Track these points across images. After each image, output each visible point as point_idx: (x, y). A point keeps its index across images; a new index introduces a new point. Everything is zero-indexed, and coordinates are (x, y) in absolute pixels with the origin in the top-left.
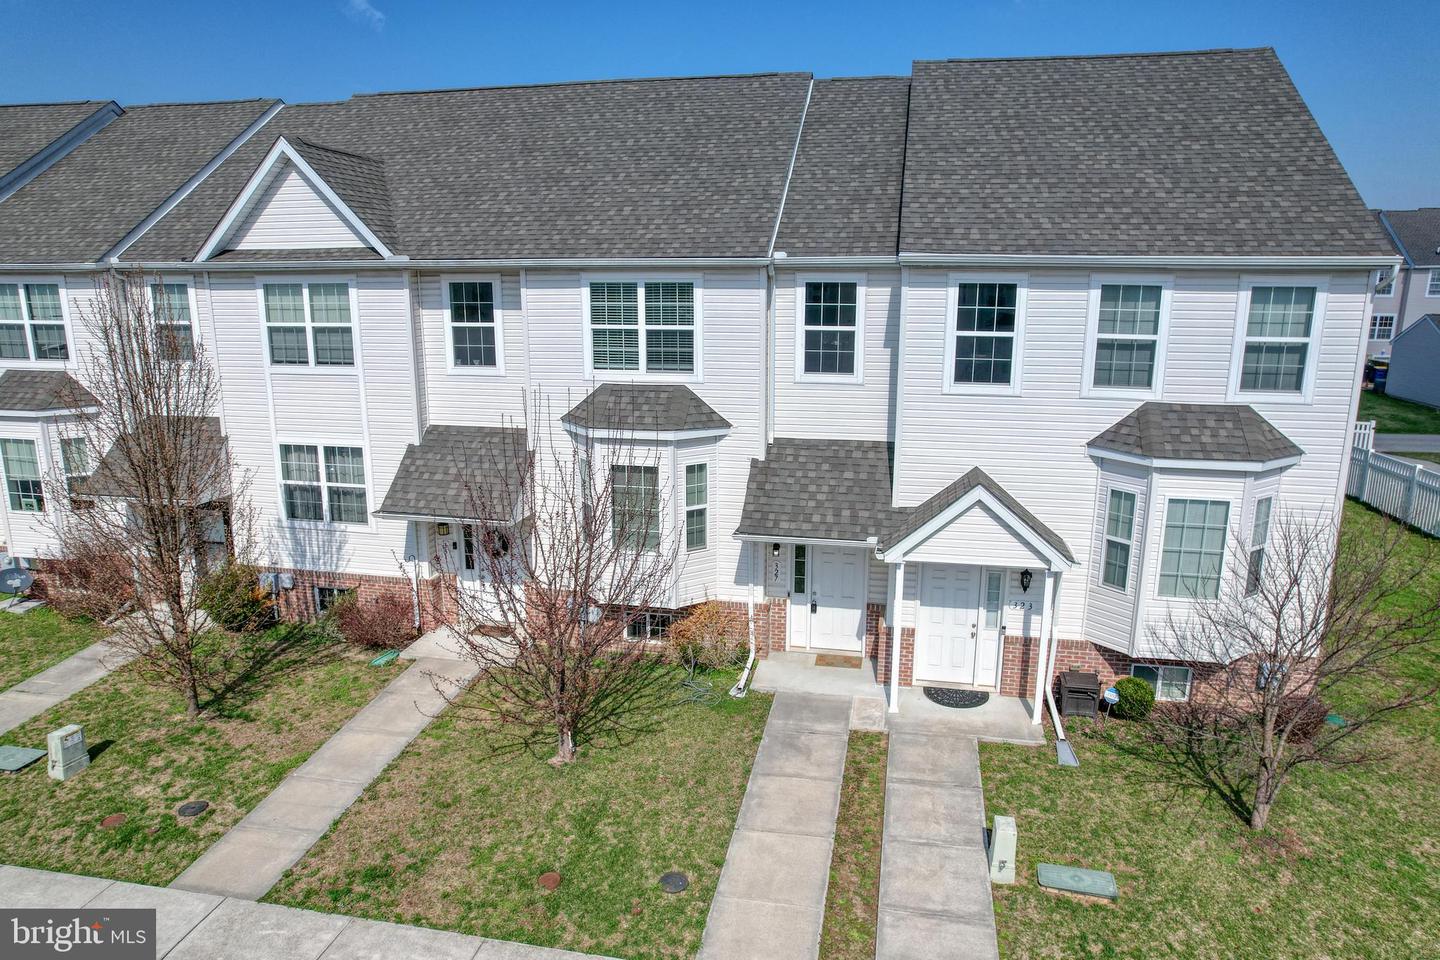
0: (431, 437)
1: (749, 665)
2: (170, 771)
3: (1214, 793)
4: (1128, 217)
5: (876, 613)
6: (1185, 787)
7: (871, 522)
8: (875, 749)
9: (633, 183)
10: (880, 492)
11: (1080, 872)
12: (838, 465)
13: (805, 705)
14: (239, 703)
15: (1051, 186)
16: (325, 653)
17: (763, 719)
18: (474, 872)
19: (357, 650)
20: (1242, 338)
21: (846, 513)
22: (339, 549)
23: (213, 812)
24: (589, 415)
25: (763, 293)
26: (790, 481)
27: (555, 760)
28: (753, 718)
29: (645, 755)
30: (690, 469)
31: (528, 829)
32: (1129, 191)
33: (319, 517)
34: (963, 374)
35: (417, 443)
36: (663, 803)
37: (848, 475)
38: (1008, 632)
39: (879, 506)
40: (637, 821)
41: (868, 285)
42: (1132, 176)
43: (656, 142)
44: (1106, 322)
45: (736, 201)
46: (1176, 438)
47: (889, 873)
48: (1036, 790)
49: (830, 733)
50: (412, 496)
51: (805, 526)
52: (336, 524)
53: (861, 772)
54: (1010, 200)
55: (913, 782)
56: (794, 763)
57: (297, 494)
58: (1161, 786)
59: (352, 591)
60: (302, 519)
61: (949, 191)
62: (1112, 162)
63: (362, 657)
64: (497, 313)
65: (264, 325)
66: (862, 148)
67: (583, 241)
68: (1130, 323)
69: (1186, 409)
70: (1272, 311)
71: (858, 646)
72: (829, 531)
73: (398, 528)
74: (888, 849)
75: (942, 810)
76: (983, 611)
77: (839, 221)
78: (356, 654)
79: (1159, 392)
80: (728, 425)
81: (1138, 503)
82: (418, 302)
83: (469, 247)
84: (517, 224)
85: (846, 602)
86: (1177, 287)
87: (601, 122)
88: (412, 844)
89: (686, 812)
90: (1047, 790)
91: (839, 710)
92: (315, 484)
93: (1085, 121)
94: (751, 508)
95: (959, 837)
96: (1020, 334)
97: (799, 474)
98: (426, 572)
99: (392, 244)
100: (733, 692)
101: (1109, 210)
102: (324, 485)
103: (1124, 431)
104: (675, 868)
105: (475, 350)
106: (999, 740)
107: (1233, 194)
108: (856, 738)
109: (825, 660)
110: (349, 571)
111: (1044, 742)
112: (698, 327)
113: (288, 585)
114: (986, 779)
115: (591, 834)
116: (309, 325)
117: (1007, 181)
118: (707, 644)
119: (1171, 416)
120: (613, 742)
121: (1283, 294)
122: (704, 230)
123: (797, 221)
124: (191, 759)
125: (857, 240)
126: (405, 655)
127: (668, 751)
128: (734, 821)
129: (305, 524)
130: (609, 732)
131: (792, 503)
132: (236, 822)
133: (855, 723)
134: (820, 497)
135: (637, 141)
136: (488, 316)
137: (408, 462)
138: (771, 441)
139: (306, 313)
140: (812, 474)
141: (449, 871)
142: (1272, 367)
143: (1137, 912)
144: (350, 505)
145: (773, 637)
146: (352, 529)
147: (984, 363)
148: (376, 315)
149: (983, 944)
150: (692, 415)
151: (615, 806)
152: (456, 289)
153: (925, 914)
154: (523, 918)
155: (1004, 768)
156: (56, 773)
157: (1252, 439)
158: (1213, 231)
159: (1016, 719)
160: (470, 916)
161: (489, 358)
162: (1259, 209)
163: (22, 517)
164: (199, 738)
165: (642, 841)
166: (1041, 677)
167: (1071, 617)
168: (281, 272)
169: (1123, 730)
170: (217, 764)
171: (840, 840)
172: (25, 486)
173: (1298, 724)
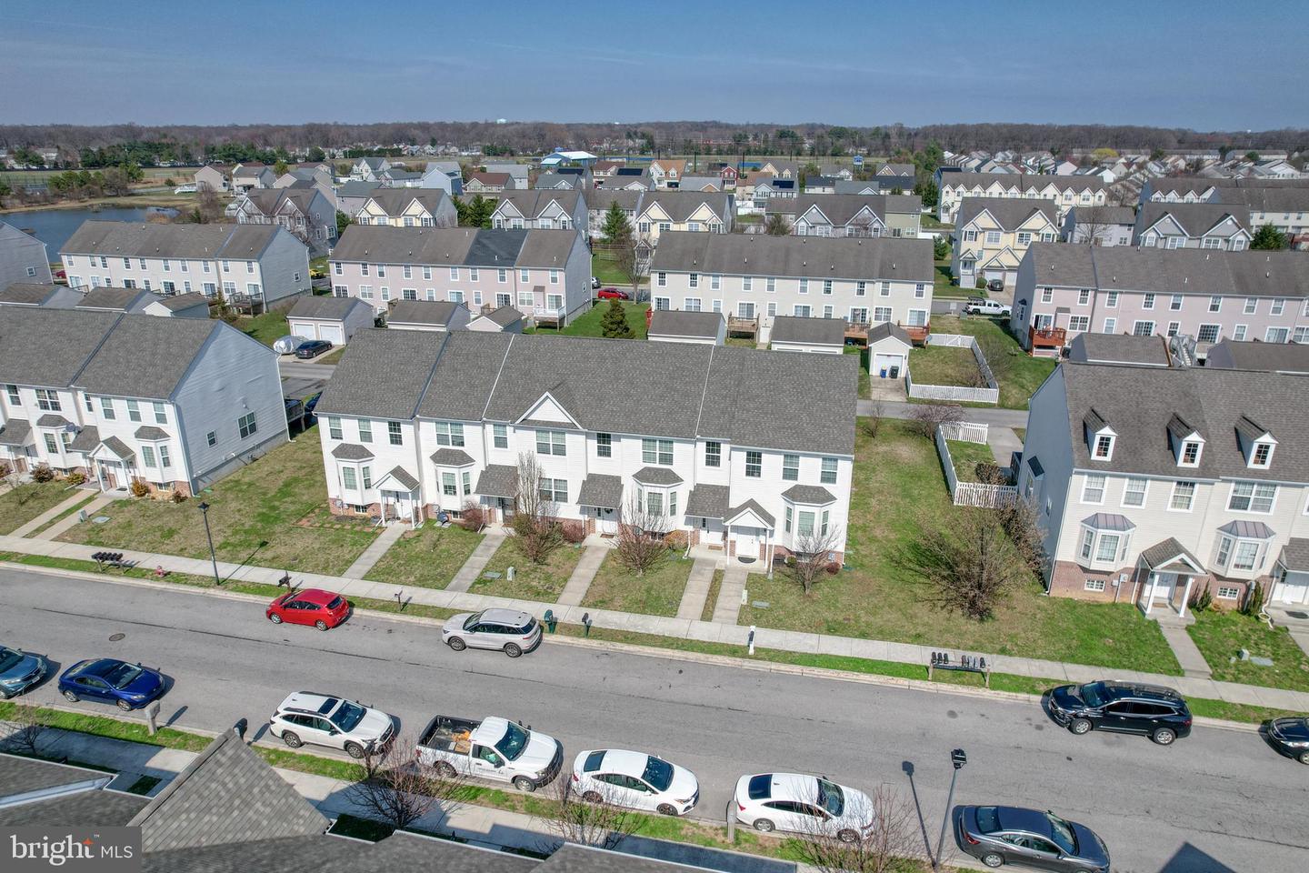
0: (590, 478)
1: (688, 549)
2: (537, 579)
3: (801, 587)
4: (793, 434)
5: (726, 534)
6: (795, 585)
7: (723, 512)
8: (721, 574)
10: (726, 503)
11: (761, 603)
12: (713, 494)
13: (705, 562)
14: (543, 560)
15: (776, 419)
16: (558, 544)
17: (691, 566)
18: (625, 601)
20: (820, 470)
21: (716, 509)
22: (557, 510)
23: (555, 588)
24: (643, 476)
25: (694, 445)
26: (701, 498)
27: (638, 576)
28: (689, 565)
29: (660, 575)
30: (671, 494)
31: (635, 592)
32: (797, 423)
33: (551, 500)
34: (748, 474)
35: (586, 480)
36: (666, 587)
37: (717, 496)
38: (761, 543)
39: (725, 507)
40: (660, 591)
41: (724, 445)
42: (799, 416)
44: (785, 464)
45: (686, 413)
46: (801, 495)
47: (719, 602)
48: (759, 585)
49: (710, 570)
50: (585, 499)
51: (705, 513)
52: (557, 502)
53: (716, 580)
54: (763, 424)
55: (729, 582)
56: (700, 578)
57: (543, 492)
58: (790, 585)
59: (561, 523)
60: (545, 500)
61: (747, 419)
62: (796, 409)
63: (569, 545)
64: (612, 443)
65: (536, 442)
66: (726, 388)
67: (640, 427)
68: (792, 464)
69: (806, 487)
70: (828, 463)
71: (721, 543)
72: (711, 515)
73: (579, 506)
74: (720, 597)
75: (734, 589)
76: (754, 537)
77: (716, 422)
78: (567, 544)
80: (683, 481)
81: (793, 512)
82: (587, 438)
83: (605, 426)
84: (619, 417)
85: (717, 531)
86: (803, 457)
88: (608, 595)
89: (672, 589)
90: (761, 585)
91: (713, 563)
92: (550, 490)
93: (794, 389)
94: (689, 506)
95: (736, 595)
96: (763, 466)
97: (704, 495)
98: (586, 518)
99: (580, 422)
100: (683, 558)
101: (789, 431)
102: (553, 490)
103: (790, 492)
104: (670, 600)
105: (604, 452)
106: (754, 573)
107: (824, 427)
108: (716, 571)
109: (712, 547)
110: (561, 516)
111: (766, 573)
112: (675, 453)
114: (747, 582)
115: (650, 593)
116: (551, 443)
117: (764, 416)
118: (676, 543)
119: (804, 489)
120: (651, 572)
121: (830, 460)
122: (676, 424)
123: (704, 423)
124: (540, 576)
125: (721, 432)
126: (583, 545)
127: (666, 574)
128: (684, 590)
129: (545, 502)
130: (650, 569)
131: (701, 505)
132: (562, 591)
133: (717, 567)
134: (709, 504)
136: (609, 443)
137: (584, 486)
138: (695, 485)
139: (551, 439)
140: (707, 496)
141: (619, 601)
142: (829, 477)
143: (771, 610)
144: (562, 497)
145: (696, 540)
146: (562, 504)
147: (753, 471)
148: (574, 442)
149: (736, 615)
150: (672, 478)
151: (655, 587)
152: (599, 435)
153: (725, 609)
154: (638, 610)
155: (753, 582)
156: (510, 579)
157: (821, 497)
158: (814, 442)
159: (762, 566)
160: (627, 609)
161: (609, 455)
162: (828, 433)
163: (449, 497)
164: (538, 570)
165: (662, 595)
166: (770, 555)
167: (778, 539)
168: (543, 427)
169: (788, 571)
170: (548, 577)
171: (708, 595)
172: (450, 487)
173: (833, 569)
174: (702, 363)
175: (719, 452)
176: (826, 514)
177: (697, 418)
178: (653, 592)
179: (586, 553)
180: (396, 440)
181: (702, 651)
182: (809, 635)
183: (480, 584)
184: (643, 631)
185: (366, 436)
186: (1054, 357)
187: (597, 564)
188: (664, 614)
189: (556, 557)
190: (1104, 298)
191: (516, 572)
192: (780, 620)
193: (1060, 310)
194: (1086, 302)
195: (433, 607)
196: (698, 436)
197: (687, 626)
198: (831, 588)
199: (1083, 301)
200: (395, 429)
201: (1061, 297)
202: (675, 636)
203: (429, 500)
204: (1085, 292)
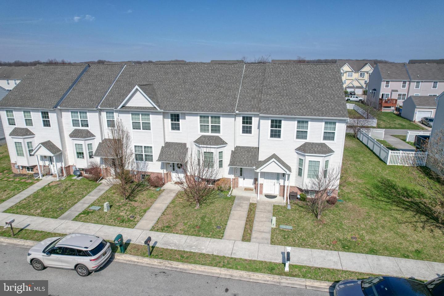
0: (166, 144)
1: (231, 190)
2: (125, 210)
3: (314, 214)
4: (303, 107)
5: (256, 180)
6: (309, 213)
7: (254, 164)
8: (254, 206)
9: (207, 93)
10: (256, 158)
11: (287, 226)
12: (248, 152)
13: (242, 198)
14: (133, 198)
15: (290, 99)
16: (146, 188)
17: (234, 201)
18: (185, 226)
19: (152, 187)
20: (323, 131)
21: (250, 162)
22: (147, 167)
23: (136, 217)
24: (200, 141)
25: (234, 119)
26: (239, 155)
27: (196, 208)
28: (232, 200)
29: (212, 207)
30: (220, 152)
31: (193, 220)
32: (305, 100)
33: (142, 160)
34: (272, 136)
35: (164, 146)
36: (216, 215)
37: (250, 154)
38: (281, 184)
39: (256, 160)
40: (211, 218)
41: (254, 117)
42: (306, 96)
43: (212, 82)
44: (298, 127)
45: (229, 99)
46: (310, 149)
47: (255, 226)
48: (282, 213)
49: (246, 203)
50: (164, 157)
51: (242, 164)
52: (146, 162)
53: (251, 210)
54: (282, 102)
55: (260, 212)
56: (239, 209)
57: (137, 155)
58: (305, 213)
59: (149, 175)
60: (139, 160)
61: (270, 99)
62: (303, 93)
63: (154, 189)
64: (180, 120)
65: (131, 121)
66: (255, 85)
67: (198, 107)
68: (303, 127)
69: (313, 143)
70: (329, 126)
71: (252, 186)
72: (246, 165)
73: (160, 163)
74: (255, 222)
75: (265, 216)
76: (276, 180)
77: (249, 103)
78: (152, 188)
79: (309, 140)
80: (227, 144)
81: (304, 161)
82: (164, 117)
83: (175, 108)
84: (184, 102)
85: (250, 178)
86: (311, 121)
87: (200, 76)
88: (173, 222)
89: (220, 217)
90: (284, 213)
91: (248, 199)
92: (142, 153)
93: (299, 82)
94: (231, 160)
95: (267, 220)
96: (282, 129)
97: (241, 154)
98: (165, 172)
99: (159, 106)
100: (228, 196)
101: (300, 105)
102: (144, 154)
103: (302, 147)
104: (219, 225)
105: (176, 127)
106: (277, 204)
107: (324, 102)
108: (251, 204)
109: (246, 189)
110: (148, 171)
111: (286, 205)
112: (221, 125)
113: (136, 174)
114: (273, 211)
115: (204, 220)
116: (141, 122)
117: (281, 97)
118: (223, 186)
119: (310, 145)
120: (206, 205)
121: (330, 123)
122: (222, 106)
123: (241, 103)
124: (128, 208)
125: (252, 108)
126: (162, 188)
127: (216, 207)
128: (229, 218)
129: (139, 161)
130: (205, 203)
131: (240, 159)
132: (141, 219)
133: (251, 201)
134: (245, 158)
135: (208, 81)
136: (178, 120)
137: (162, 150)
138: (235, 147)
139: (141, 119)
140: (243, 154)
141: (180, 226)
142: (329, 136)
143: (295, 232)
144: (149, 158)
145: (236, 185)
146: (149, 163)
147: (276, 134)
148: (155, 120)
149: (269, 236)
150: (220, 142)
151: (207, 216)
152: (172, 115)
153: (260, 232)
154: (194, 233)
155: (277, 210)
156: (106, 210)
157: (324, 150)
158: (318, 111)
159: (281, 201)
160: (185, 233)
161: (179, 129)
162: (328, 106)
163: (80, 160)
164: (128, 205)
165: (213, 221)
166: (287, 193)
167: (292, 182)
168: (136, 111)
169: (301, 203)
170: (133, 209)
171: (247, 221)
172: (80, 153)
173: (332, 202)
174: (238, 72)
175: (251, 123)
176: (327, 162)
177: (236, 101)
178: (206, 219)
179: (163, 194)
180: (47, 124)
181: (245, 269)
182: (329, 252)
183: (84, 214)
184: (196, 251)
185: (29, 122)
186: (392, 111)
187: (169, 200)
188: (213, 236)
189: (141, 196)
190: (414, 85)
191: (111, 206)
192: (304, 240)
193: (393, 91)
194: (405, 87)
195: (41, 232)
196: (237, 112)
197: (231, 246)
198: (334, 214)
199: (404, 86)
200: (45, 116)
201: (393, 85)
202: (221, 254)
203: (70, 163)
204: (404, 82)
